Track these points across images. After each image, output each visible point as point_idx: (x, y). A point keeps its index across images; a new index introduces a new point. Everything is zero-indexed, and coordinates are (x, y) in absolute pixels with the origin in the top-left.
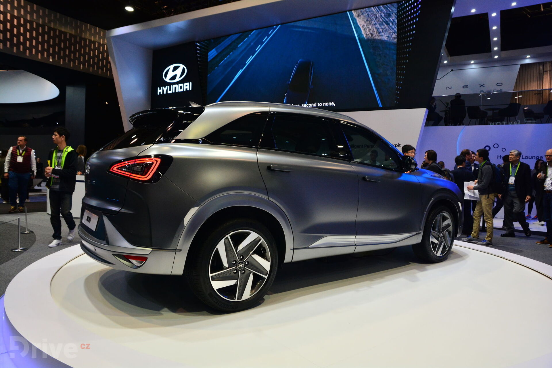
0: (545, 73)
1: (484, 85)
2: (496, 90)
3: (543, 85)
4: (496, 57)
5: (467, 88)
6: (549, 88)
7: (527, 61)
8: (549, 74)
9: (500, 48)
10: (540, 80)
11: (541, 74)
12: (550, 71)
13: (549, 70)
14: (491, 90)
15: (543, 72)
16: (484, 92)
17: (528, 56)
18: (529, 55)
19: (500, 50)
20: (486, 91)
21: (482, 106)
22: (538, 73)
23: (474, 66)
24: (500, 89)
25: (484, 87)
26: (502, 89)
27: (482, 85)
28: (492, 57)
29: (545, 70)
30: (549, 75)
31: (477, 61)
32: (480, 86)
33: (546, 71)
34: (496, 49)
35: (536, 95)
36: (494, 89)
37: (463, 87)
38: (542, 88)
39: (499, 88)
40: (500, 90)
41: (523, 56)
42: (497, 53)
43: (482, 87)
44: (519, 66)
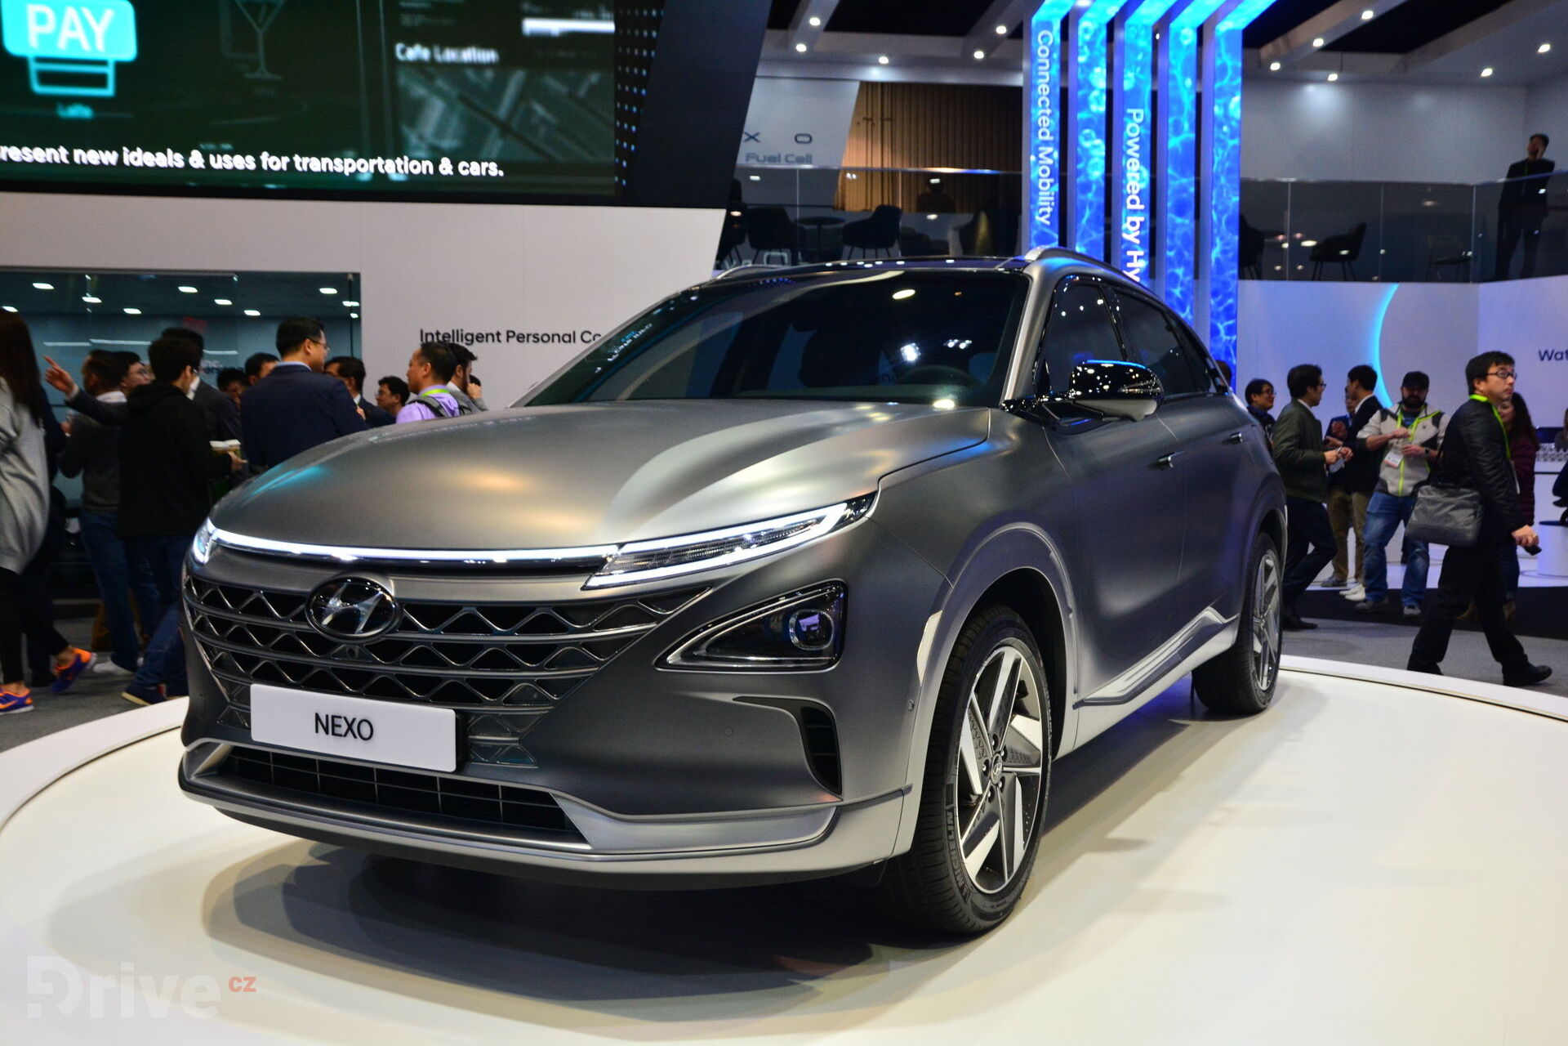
1: (757, 134)
2: (793, 155)
4: (801, 48)
7: (879, 75)
9: (824, 25)
14: (779, 155)
16: (758, 160)
17: (884, 60)
18: (889, 56)
19: (823, 28)
20: (765, 156)
24: (807, 156)
25: (757, 140)
27: (750, 134)
28: (787, 45)
32: (746, 137)
34: (815, 22)
36: (787, 153)
39: (802, 150)
40: (804, 155)
41: (872, 57)
42: (810, 36)
43: (752, 141)
44: (856, 86)
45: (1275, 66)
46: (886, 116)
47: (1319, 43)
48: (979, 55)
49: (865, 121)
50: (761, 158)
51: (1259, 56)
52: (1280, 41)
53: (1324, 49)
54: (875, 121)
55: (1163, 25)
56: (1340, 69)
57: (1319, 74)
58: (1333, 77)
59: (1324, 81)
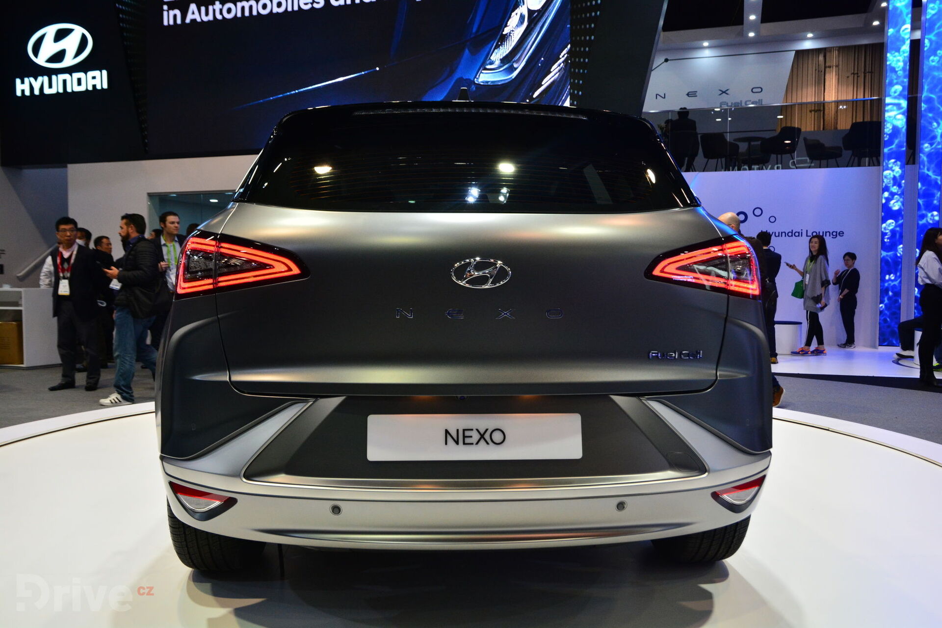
0: (827, 69)
1: (727, 90)
2: (750, 101)
3: (825, 94)
4: (752, 35)
5: (696, 96)
6: (836, 99)
7: (808, 45)
8: (836, 72)
9: (760, 18)
10: (819, 83)
11: (822, 71)
12: (837, 66)
13: (834, 64)
14: (741, 101)
15: (825, 67)
16: (727, 106)
17: (810, 35)
18: (812, 32)
19: (760, 21)
20: (732, 103)
21: (729, 132)
22: (816, 70)
23: (707, 53)
24: (759, 100)
25: (727, 94)
26: (762, 100)
27: (724, 90)
28: (743, 34)
29: (827, 64)
30: (836, 75)
31: (714, 42)
32: (721, 92)
33: (830, 67)
34: (753, 17)
35: (813, 112)
36: (747, 100)
37: (688, 95)
38: (822, 100)
39: (756, 97)
40: (757, 100)
41: (802, 34)
42: (753, 26)
43: (724, 94)
44: (792, 54)
48: (876, 23)
50: (730, 104)
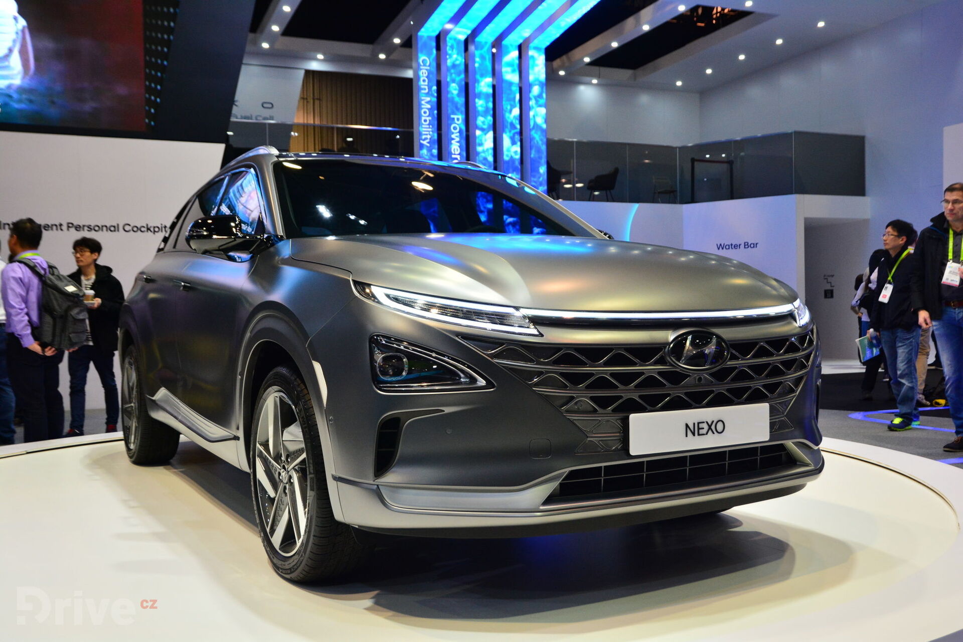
2: (261, 116)
4: (265, 45)
9: (282, 30)
14: (252, 116)
17: (320, 56)
18: (324, 54)
19: (280, 33)
24: (271, 116)
26: (274, 117)
28: (257, 43)
34: (275, 28)
36: (257, 114)
39: (267, 113)
40: (268, 115)
41: (312, 54)
42: (272, 38)
44: (302, 73)
45: (562, 73)
46: (316, 97)
47: (587, 60)
48: (382, 56)
49: (302, 100)
50: (239, 117)
51: (552, 65)
52: (564, 58)
53: (590, 64)
54: (309, 100)
55: (498, 42)
56: (598, 77)
57: (587, 79)
58: (595, 81)
59: (590, 84)
